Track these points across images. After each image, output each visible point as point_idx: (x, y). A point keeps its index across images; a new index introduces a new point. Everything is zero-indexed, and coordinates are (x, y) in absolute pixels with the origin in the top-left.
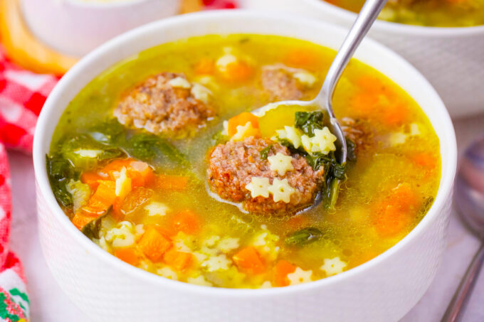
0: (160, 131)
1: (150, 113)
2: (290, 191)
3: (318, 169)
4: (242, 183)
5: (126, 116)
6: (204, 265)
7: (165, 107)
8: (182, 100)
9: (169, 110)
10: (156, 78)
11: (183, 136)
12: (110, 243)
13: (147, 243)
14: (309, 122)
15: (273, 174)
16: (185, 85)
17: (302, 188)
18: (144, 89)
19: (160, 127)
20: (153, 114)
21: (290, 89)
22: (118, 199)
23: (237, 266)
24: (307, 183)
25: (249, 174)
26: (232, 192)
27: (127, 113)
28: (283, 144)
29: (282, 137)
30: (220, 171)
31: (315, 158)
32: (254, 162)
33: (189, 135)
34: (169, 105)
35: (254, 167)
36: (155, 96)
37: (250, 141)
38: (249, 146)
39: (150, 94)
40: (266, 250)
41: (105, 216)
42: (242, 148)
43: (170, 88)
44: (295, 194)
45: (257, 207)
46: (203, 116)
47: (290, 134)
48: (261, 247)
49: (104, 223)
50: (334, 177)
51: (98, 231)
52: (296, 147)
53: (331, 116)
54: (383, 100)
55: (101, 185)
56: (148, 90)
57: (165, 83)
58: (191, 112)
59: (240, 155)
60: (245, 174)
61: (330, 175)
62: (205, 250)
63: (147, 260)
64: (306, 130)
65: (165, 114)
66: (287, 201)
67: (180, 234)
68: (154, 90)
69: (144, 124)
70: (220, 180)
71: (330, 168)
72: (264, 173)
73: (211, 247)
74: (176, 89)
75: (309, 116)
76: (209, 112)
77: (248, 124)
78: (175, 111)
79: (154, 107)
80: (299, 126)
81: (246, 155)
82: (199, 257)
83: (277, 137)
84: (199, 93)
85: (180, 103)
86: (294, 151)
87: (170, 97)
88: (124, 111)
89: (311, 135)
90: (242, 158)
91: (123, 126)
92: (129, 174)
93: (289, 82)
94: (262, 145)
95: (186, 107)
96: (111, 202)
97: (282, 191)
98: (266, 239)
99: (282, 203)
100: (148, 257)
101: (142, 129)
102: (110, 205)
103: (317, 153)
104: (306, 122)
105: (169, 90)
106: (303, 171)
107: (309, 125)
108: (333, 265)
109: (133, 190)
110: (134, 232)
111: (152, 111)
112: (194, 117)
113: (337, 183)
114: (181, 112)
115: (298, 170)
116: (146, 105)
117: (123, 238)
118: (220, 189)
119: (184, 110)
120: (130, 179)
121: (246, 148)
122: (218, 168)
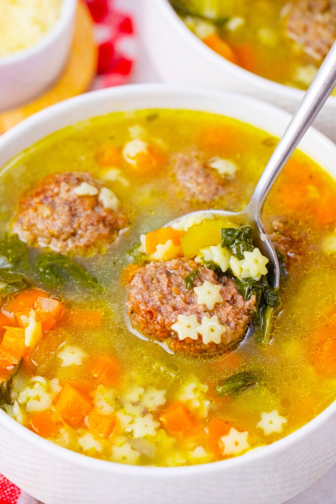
0: (68, 249)
1: (55, 230)
2: (220, 329)
3: (249, 298)
4: (167, 321)
5: (28, 233)
6: (128, 430)
7: (71, 223)
8: (89, 212)
9: (75, 225)
10: (58, 183)
11: (93, 253)
12: (23, 406)
13: (64, 406)
14: (237, 242)
15: (201, 308)
16: (93, 191)
17: (233, 324)
18: (46, 198)
19: (67, 246)
20: (59, 231)
21: (209, 185)
22: (28, 348)
23: (165, 429)
24: (239, 317)
25: (175, 309)
26: (156, 331)
27: (29, 230)
28: (210, 268)
29: (207, 259)
30: (142, 307)
31: (246, 285)
32: (179, 294)
33: (99, 252)
34: (76, 220)
35: (179, 301)
36: (59, 209)
37: (173, 266)
38: (172, 272)
39: (53, 206)
40: (195, 404)
41: (16, 374)
42: (164, 275)
43: (76, 197)
44: (226, 333)
45: (184, 347)
46: (114, 228)
47: (217, 255)
48: (189, 401)
49: (16, 382)
50: (266, 305)
51: (9, 392)
52: (224, 270)
53: (261, 231)
54: (313, 192)
55: (7, 332)
56: (50, 200)
57: (68, 191)
58: (101, 225)
59: (163, 284)
60: (170, 309)
61: (263, 303)
62: (129, 408)
63: (66, 426)
64: (235, 251)
65: (72, 231)
66: (218, 341)
67: (101, 388)
68: (57, 200)
69: (49, 243)
70: (142, 317)
71: (263, 295)
72: (190, 307)
73: (135, 404)
74: (82, 198)
75: (237, 234)
76: (120, 222)
77: (169, 243)
78: (82, 226)
79: (59, 223)
80: (227, 245)
81: (169, 285)
82: (123, 419)
83: (202, 258)
84: (108, 199)
85: (87, 216)
86: (222, 275)
87: (76, 210)
88: (25, 227)
89: (240, 257)
90: (165, 288)
91: (25, 244)
92: (38, 318)
93: (207, 176)
94: (186, 270)
95: (94, 219)
96: (21, 354)
97: (212, 330)
98: (196, 390)
99: (212, 344)
100: (67, 421)
101: (47, 248)
102: (20, 358)
103: (247, 279)
104: (234, 241)
105: (75, 201)
106: (233, 301)
107: (237, 245)
108: (272, 421)
109: (44, 336)
110: (49, 390)
111: (57, 228)
112: (105, 231)
113: (270, 311)
114: (90, 227)
115: (228, 301)
116: (49, 221)
117: (38, 399)
118: (142, 325)
119: (92, 224)
120: (40, 323)
121: (168, 274)
122: (139, 303)
